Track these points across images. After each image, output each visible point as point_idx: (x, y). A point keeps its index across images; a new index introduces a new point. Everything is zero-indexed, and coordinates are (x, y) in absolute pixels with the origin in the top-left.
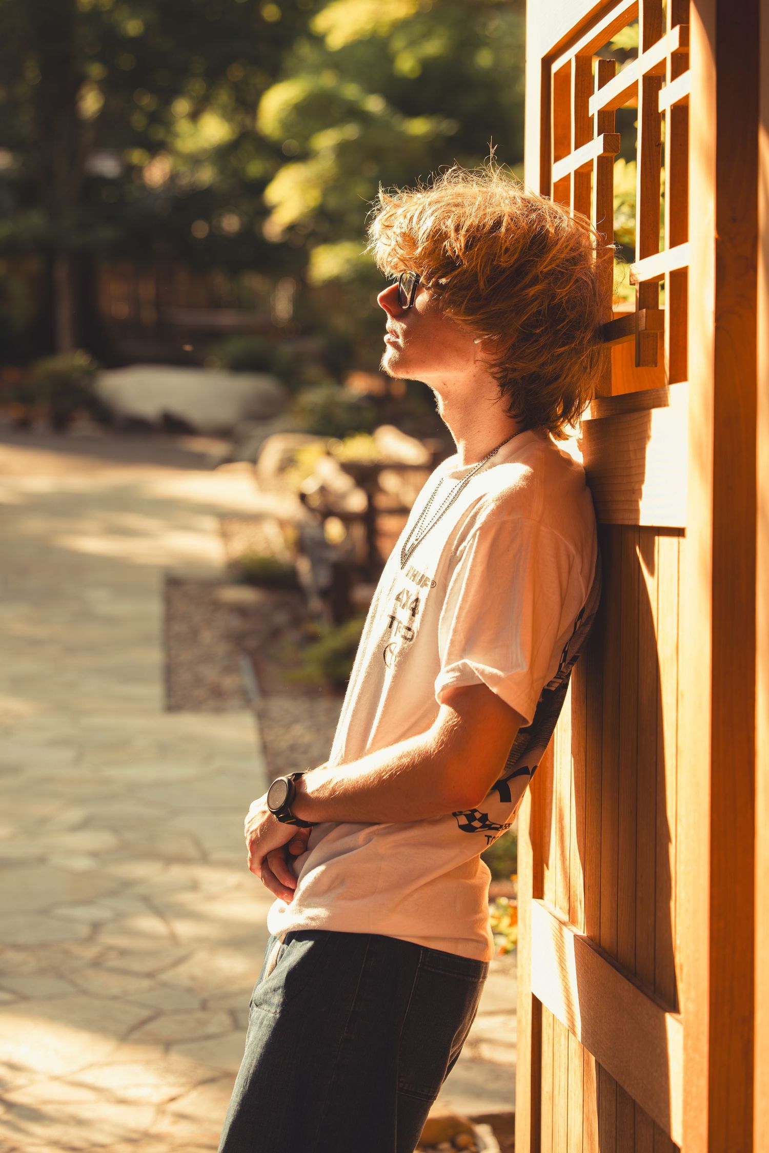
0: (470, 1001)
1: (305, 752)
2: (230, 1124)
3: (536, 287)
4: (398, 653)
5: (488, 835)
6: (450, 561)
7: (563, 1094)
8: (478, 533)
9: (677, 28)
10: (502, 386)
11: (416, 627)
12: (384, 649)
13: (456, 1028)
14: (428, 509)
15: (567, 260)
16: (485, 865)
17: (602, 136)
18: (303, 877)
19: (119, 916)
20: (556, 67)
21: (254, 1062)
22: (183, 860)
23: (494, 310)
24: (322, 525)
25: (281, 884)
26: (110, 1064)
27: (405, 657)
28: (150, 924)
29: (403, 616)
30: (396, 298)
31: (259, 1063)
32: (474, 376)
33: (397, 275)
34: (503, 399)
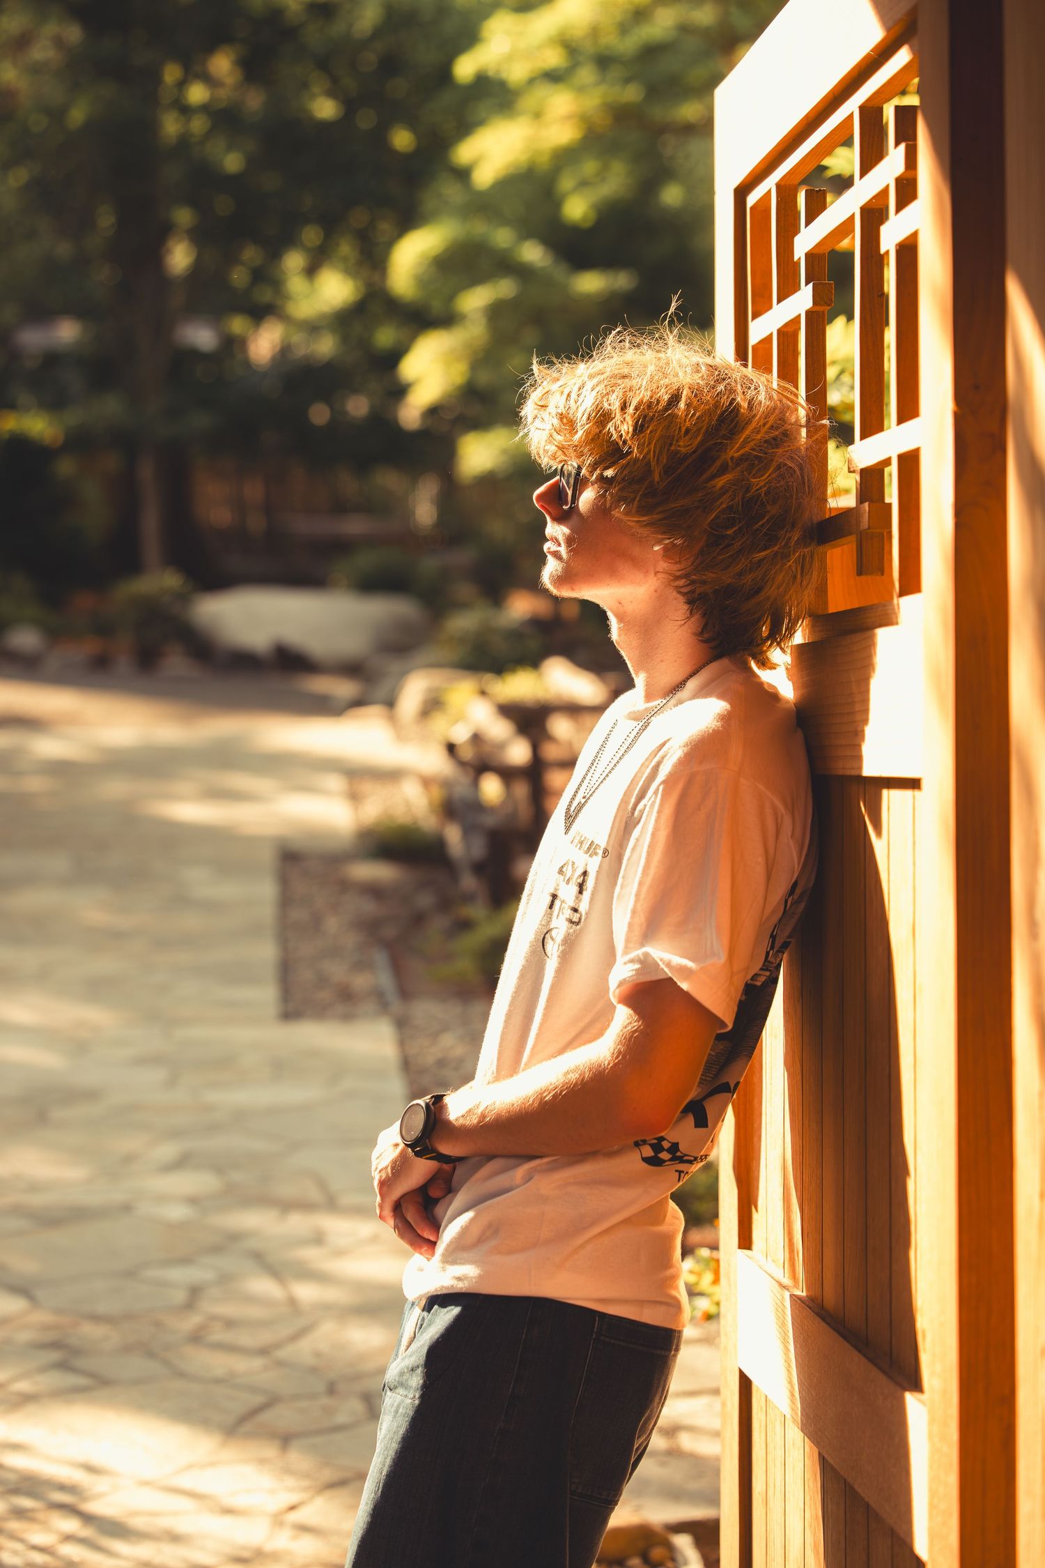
0: (659, 1380)
1: (456, 1069)
2: (359, 1539)
3: (725, 477)
4: (562, 940)
5: (679, 1169)
6: (627, 823)
7: (780, 1496)
8: (661, 788)
9: (902, 146)
10: (690, 602)
11: (583, 907)
12: (542, 936)
13: (642, 1414)
14: (599, 758)
15: (766, 442)
16: (677, 1208)
17: (811, 285)
18: (446, 1226)
19: (225, 1279)
20: (752, 199)
21: (388, 1462)
22: (305, 1206)
23: (675, 507)
24: (476, 783)
25: (419, 1235)
26: (212, 1464)
27: (570, 944)
28: (263, 1286)
29: (568, 893)
30: (556, 495)
31: (394, 1462)
32: (656, 591)
33: (556, 465)
34: (693, 619)
